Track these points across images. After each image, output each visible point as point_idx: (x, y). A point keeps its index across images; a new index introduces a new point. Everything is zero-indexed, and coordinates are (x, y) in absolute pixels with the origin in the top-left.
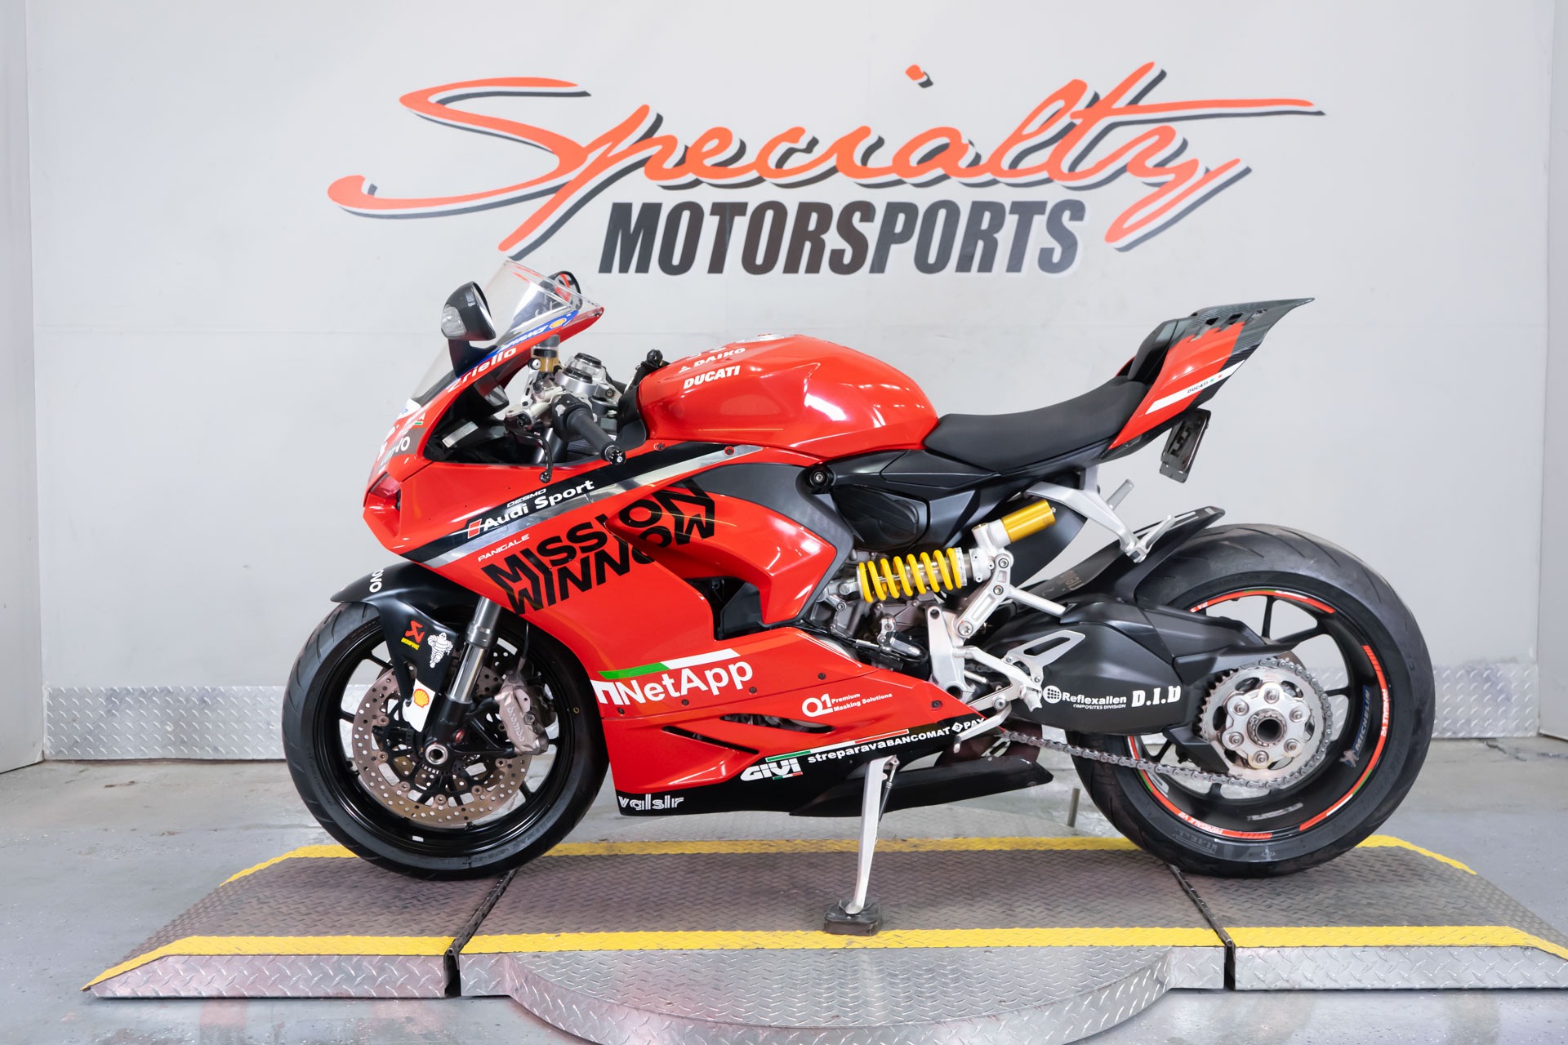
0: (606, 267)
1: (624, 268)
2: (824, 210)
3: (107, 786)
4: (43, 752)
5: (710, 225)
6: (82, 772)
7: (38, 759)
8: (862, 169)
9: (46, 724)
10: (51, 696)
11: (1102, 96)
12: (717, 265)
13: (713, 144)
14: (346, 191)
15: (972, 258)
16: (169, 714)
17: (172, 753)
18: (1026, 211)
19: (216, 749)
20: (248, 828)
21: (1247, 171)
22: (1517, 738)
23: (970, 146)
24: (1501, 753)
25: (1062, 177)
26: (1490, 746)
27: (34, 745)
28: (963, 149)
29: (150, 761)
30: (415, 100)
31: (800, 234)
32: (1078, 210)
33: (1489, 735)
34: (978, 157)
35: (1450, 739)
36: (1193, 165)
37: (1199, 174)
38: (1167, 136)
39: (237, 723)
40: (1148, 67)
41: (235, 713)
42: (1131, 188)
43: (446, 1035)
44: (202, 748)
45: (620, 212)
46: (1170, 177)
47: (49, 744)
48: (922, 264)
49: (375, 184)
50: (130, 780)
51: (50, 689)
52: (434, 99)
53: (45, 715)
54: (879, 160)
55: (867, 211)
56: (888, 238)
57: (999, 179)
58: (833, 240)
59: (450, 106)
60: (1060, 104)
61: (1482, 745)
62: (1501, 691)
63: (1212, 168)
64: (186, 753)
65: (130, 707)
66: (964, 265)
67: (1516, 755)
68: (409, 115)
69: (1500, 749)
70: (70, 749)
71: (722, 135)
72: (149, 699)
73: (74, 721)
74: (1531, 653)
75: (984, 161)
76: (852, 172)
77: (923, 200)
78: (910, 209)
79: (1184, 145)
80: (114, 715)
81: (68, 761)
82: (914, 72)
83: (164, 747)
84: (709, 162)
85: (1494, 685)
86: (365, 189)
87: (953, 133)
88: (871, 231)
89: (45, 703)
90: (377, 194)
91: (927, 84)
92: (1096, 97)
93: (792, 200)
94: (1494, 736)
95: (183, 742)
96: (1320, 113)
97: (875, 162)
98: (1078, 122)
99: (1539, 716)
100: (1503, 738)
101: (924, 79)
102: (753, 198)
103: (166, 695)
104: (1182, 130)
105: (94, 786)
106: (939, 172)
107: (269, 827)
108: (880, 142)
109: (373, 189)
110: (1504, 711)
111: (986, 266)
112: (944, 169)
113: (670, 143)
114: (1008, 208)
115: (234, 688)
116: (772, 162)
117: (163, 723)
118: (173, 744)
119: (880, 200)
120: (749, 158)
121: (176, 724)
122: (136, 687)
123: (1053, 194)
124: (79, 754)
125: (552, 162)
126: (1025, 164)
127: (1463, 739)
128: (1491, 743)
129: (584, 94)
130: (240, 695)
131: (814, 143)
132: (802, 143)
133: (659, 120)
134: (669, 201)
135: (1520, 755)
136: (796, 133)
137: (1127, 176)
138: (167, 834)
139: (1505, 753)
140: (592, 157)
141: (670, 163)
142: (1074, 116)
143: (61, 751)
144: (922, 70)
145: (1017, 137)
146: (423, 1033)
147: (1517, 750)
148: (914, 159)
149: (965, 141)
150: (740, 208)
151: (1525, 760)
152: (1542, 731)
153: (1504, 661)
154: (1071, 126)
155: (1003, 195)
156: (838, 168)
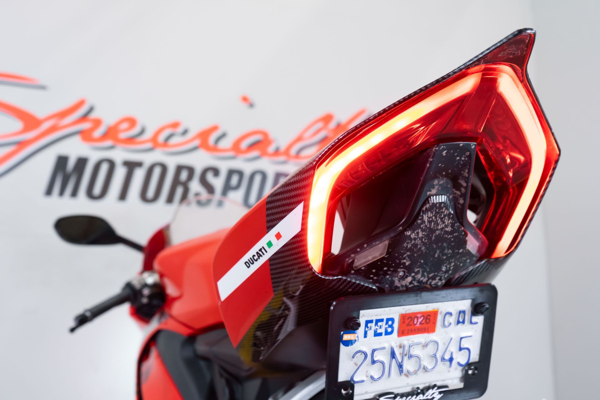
0: (49, 192)
1: (62, 193)
2: (191, 171)
5: (120, 173)
8: (214, 148)
12: (123, 196)
13: (125, 125)
23: (274, 142)
28: (270, 144)
31: (176, 182)
34: (278, 148)
40: (363, 111)
45: (62, 161)
55: (216, 172)
56: (227, 188)
57: (289, 160)
58: (195, 186)
60: (321, 125)
71: (132, 122)
75: (281, 151)
76: (208, 149)
77: (248, 168)
78: (240, 174)
82: (245, 99)
84: (123, 136)
87: (265, 134)
88: (218, 183)
91: (252, 106)
92: (339, 124)
93: (172, 163)
97: (222, 144)
101: (250, 103)
102: (148, 159)
106: (257, 154)
108: (223, 135)
112: (260, 153)
113: (97, 123)
116: (161, 139)
119: (224, 167)
126: (303, 154)
129: (43, 87)
131: (185, 132)
132: (180, 130)
133: (91, 110)
134: (94, 156)
136: (175, 125)
140: (46, 126)
141: (98, 133)
145: (299, 139)
148: (244, 145)
149: (271, 139)
150: (139, 164)
154: (326, 136)
156: (200, 146)
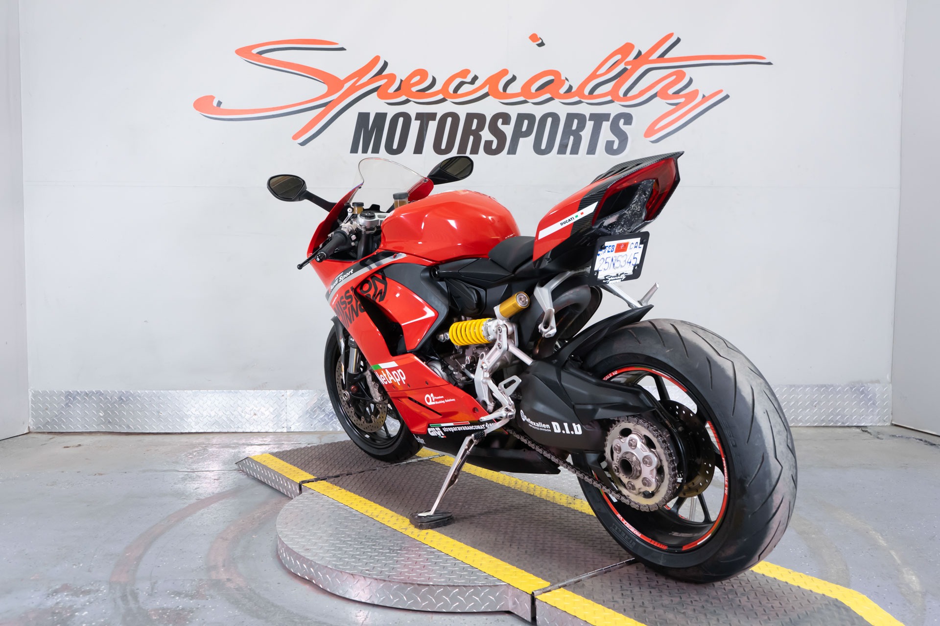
0: (354, 150)
1: (365, 151)
2: (481, 118)
3: (65, 447)
4: (29, 427)
5: (415, 126)
6: (50, 439)
7: (26, 431)
8: (504, 94)
9: (30, 411)
10: (34, 396)
11: (643, 53)
12: (419, 149)
13: (417, 78)
14: (204, 105)
15: (567, 146)
16: (101, 406)
17: (103, 428)
18: (598, 119)
19: (128, 427)
20: (144, 471)
21: (727, 97)
22: (879, 426)
23: (566, 81)
24: (869, 435)
25: (620, 99)
26: (863, 431)
27: (24, 423)
28: (562, 83)
29: (90, 433)
30: (244, 52)
31: (467, 131)
32: (628, 119)
33: (863, 425)
34: (571, 87)
35: (840, 427)
36: (696, 92)
37: (699, 98)
38: (681, 76)
39: (140, 411)
40: (670, 36)
41: (139, 406)
42: (659, 106)
43: (249, 589)
44: (120, 426)
45: (363, 118)
46: (682, 100)
47: (32, 423)
48: (537, 149)
49: (221, 101)
50: (78, 444)
51: (33, 391)
52: (255, 51)
53: (30, 406)
54: (514, 88)
55: (506, 118)
56: (518, 134)
57: (583, 100)
58: (486, 135)
59: (264, 55)
60: (618, 57)
61: (858, 430)
62: (870, 399)
63: (707, 95)
64: (111, 428)
65: (79, 402)
66: (562, 150)
67: (878, 436)
68: (240, 60)
69: (869, 433)
70: (44, 426)
71: (423, 74)
72: (90, 398)
73: (47, 409)
74: (888, 377)
75: (574, 90)
76: (497, 95)
77: (538, 112)
78: (531, 117)
79: (691, 81)
80: (69, 406)
81: (44, 433)
82: (534, 38)
83: (98, 425)
84: (414, 89)
85: (866, 395)
86: (215, 103)
87: (556, 73)
88: (508, 130)
89: (30, 399)
90: (222, 107)
91: (542, 44)
92: (640, 53)
93: (462, 112)
94: (866, 425)
95: (109, 422)
96: (770, 64)
97: (511, 89)
98: (629, 67)
99: (892, 414)
100: (870, 426)
101: (540, 41)
102: (440, 110)
103: (100, 395)
104: (689, 72)
105: (57, 447)
106: (548, 96)
107: (156, 471)
108: (514, 78)
109: (219, 103)
110: (872, 411)
111: (575, 151)
112: (551, 94)
113: (392, 77)
114: (588, 118)
115: (139, 391)
116: (451, 89)
117: (98, 412)
118: (104, 423)
120: (438, 87)
121: (105, 411)
122: (83, 390)
123: (614, 109)
124: (50, 428)
125: (323, 88)
126: (598, 91)
127: (848, 427)
128: (864, 429)
129: (342, 49)
130: (142, 395)
131: (475, 78)
132: (469, 79)
133: (386, 64)
134: (391, 111)
135: (879, 436)
136: (465, 72)
137: (657, 99)
138: (97, 474)
139: (871, 435)
140: (347, 86)
141: (392, 90)
142: (627, 64)
143: (40, 427)
144: (539, 36)
145: (593, 76)
146: (237, 587)
147: (878, 433)
148: (534, 88)
149: (563, 78)
150: (433, 116)
151: (882, 439)
152: (893, 423)
153: (872, 382)
154: (625, 70)
155: (585, 109)
156: (489, 93)
